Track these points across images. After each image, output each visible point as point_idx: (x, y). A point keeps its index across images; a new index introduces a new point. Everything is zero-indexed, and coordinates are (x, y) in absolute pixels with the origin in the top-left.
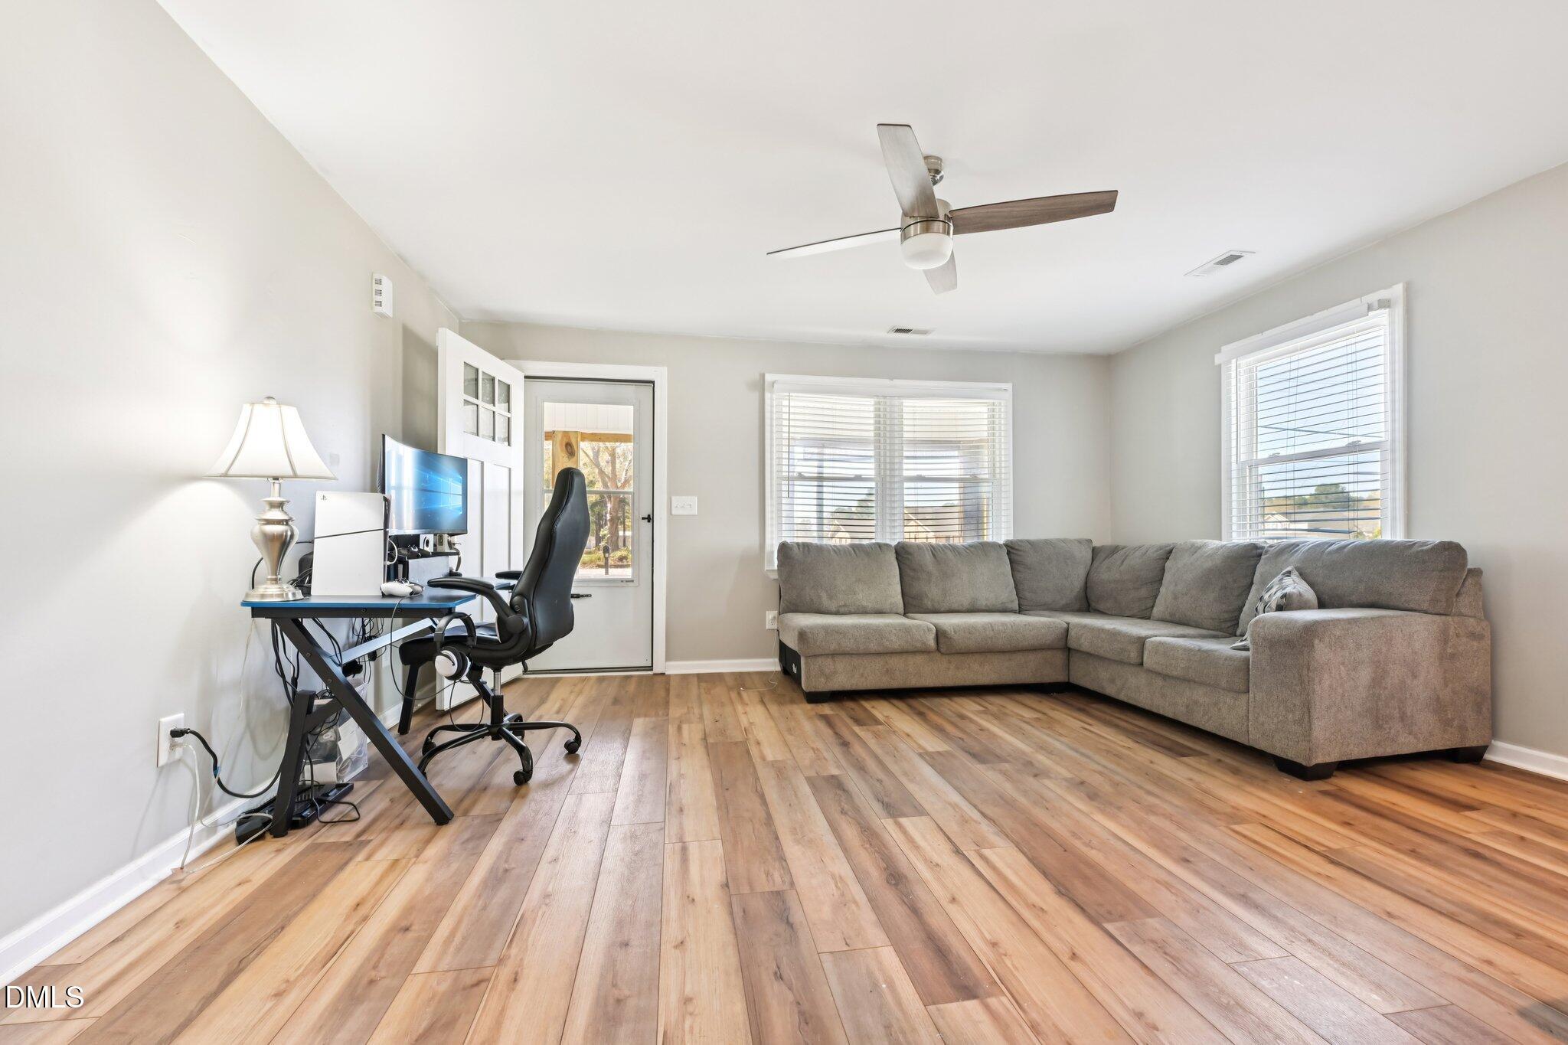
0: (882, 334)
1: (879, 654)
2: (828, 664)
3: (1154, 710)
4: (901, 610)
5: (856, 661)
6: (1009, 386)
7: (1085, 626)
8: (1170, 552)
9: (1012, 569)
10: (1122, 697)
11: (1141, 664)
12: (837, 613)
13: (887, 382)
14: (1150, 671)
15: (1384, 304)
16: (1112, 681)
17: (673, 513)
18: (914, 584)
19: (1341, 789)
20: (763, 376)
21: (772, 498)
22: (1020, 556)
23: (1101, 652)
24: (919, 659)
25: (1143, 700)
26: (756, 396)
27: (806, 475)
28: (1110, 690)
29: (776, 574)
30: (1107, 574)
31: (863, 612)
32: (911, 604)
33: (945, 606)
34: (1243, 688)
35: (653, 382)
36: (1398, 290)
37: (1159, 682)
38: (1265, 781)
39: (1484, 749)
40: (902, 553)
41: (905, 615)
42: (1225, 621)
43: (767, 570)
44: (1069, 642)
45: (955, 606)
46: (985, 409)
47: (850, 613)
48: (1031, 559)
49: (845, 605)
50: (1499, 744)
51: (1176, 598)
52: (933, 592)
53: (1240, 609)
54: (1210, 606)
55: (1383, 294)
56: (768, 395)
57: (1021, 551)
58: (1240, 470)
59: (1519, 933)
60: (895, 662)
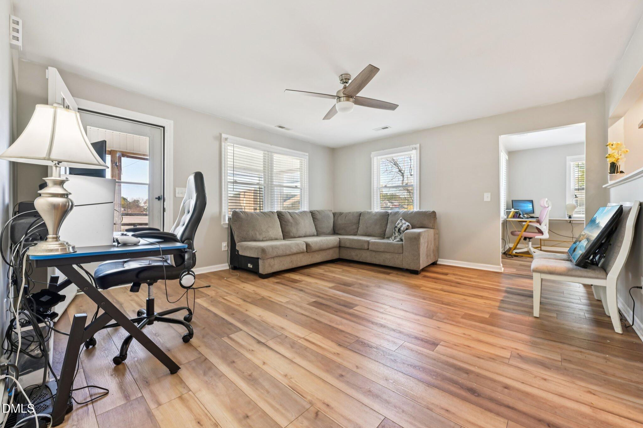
0: (273, 126)
1: (289, 255)
2: (272, 261)
3: (372, 263)
4: (282, 238)
5: (281, 259)
6: (307, 154)
7: (347, 239)
8: (361, 214)
9: (314, 221)
10: (361, 260)
11: (368, 249)
12: (263, 241)
13: (269, 146)
14: (371, 251)
15: (416, 148)
16: (357, 255)
17: (176, 196)
18: (286, 227)
19: (425, 275)
20: (221, 134)
21: (225, 191)
22: (315, 215)
23: (354, 247)
24: (301, 255)
25: (369, 260)
26: (217, 144)
27: (238, 181)
28: (356, 259)
29: (227, 225)
30: (340, 221)
31: (271, 240)
32: (286, 235)
33: (297, 235)
34: (402, 252)
35: (164, 128)
36: (418, 145)
37: (374, 254)
38: (411, 277)
39: (437, 261)
40: (280, 215)
41: (284, 239)
42: (382, 234)
43: (223, 224)
44: (341, 244)
45: (301, 235)
46: (299, 161)
47: (267, 240)
48: (319, 217)
49: (265, 237)
50: (439, 259)
51: (367, 228)
52: (293, 230)
53: (385, 231)
54: (377, 229)
55: (414, 146)
56: (223, 144)
57: (315, 214)
58: (377, 190)
59: (482, 296)
60: (294, 258)
